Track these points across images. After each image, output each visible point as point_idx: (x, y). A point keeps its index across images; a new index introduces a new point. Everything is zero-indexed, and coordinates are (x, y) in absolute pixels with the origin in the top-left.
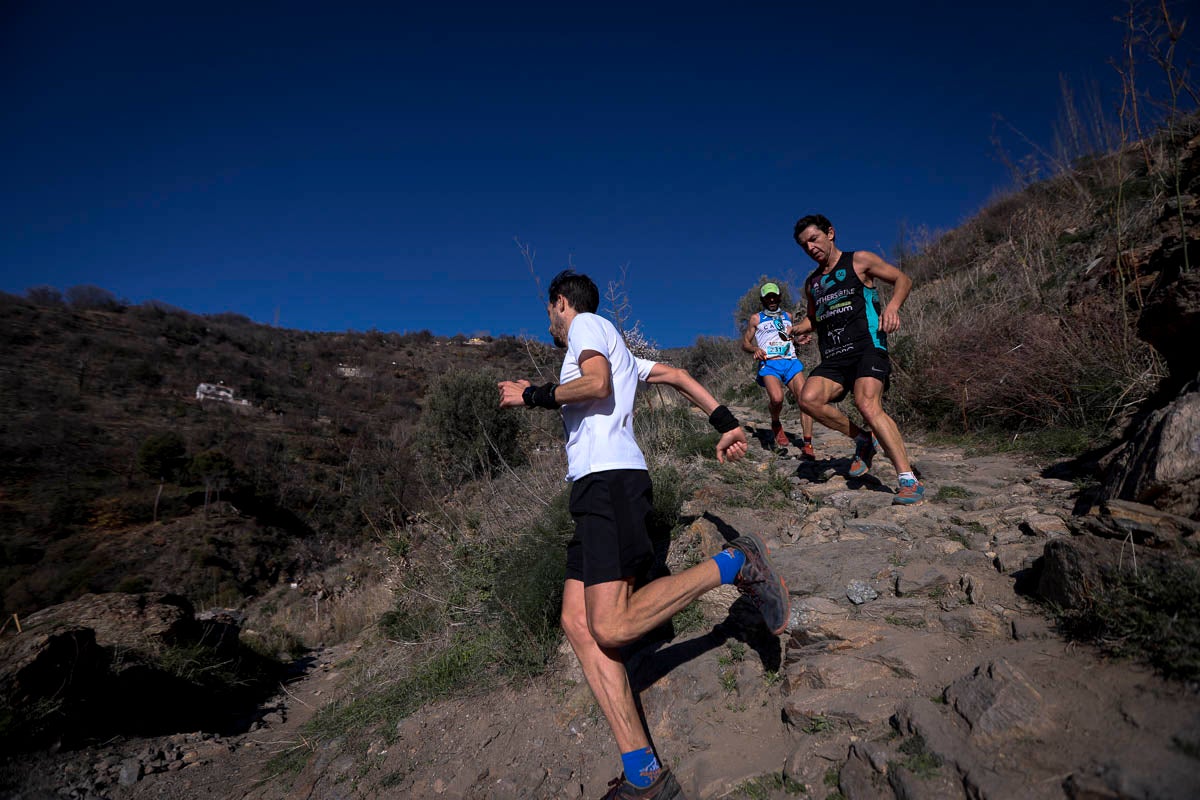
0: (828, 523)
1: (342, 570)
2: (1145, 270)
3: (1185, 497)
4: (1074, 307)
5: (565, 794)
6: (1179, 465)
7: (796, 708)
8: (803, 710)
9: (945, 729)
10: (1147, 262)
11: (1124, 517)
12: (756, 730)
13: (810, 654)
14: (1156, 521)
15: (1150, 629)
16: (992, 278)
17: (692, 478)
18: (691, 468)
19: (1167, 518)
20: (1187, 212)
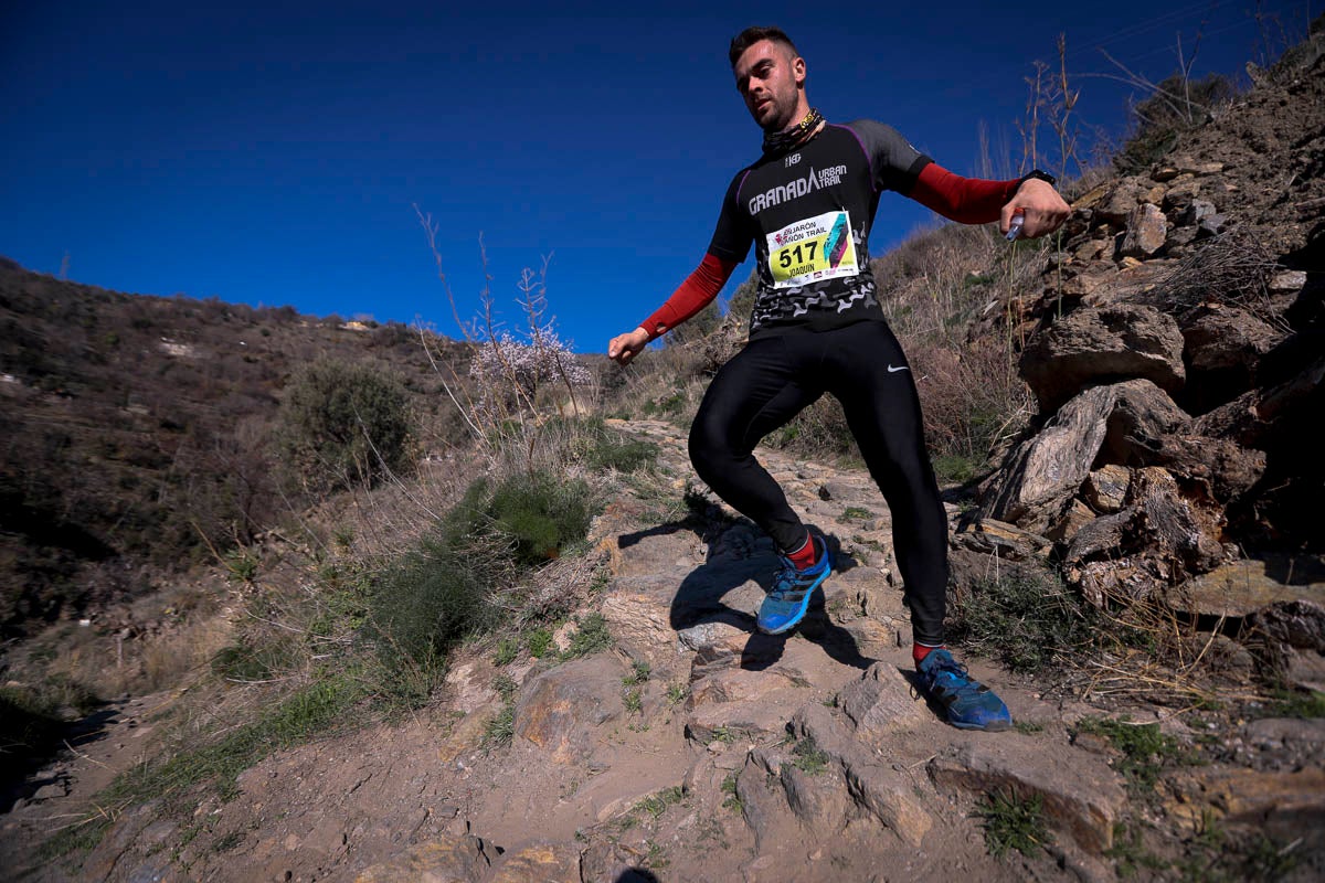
0: (740, 541)
1: (161, 602)
2: (1030, 316)
3: (1039, 517)
4: (972, 345)
5: (448, 832)
6: (1038, 489)
7: (698, 722)
8: (705, 724)
9: (834, 730)
10: (1031, 309)
11: (994, 534)
12: (657, 749)
13: (716, 669)
14: (1016, 537)
15: (1003, 631)
16: (907, 310)
17: (604, 491)
18: (603, 481)
19: (1025, 535)
20: (1065, 267)
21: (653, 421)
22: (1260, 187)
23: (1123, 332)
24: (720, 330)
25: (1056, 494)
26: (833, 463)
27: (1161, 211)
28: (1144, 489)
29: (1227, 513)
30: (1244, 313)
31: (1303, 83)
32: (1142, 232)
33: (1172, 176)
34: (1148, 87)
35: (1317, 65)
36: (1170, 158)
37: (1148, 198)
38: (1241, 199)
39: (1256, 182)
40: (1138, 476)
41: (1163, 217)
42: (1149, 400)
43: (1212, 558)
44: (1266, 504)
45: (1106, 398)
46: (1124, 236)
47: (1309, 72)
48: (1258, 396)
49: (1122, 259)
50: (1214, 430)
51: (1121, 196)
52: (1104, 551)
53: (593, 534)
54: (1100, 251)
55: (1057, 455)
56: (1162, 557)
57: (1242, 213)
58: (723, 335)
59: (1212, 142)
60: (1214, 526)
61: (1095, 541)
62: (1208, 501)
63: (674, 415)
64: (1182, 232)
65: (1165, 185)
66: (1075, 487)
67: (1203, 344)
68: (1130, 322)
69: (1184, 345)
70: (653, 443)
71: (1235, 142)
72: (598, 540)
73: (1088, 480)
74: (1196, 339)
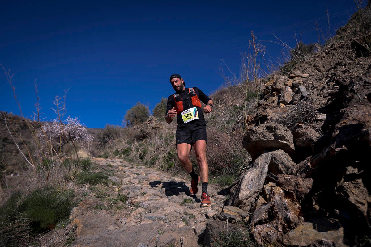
0: (139, 216)
2: (253, 122)
3: (247, 204)
6: (245, 193)
10: (253, 120)
11: (227, 213)
14: (235, 214)
16: (214, 117)
17: (81, 195)
18: (82, 190)
19: (238, 213)
20: (263, 106)
21: (117, 159)
22: (318, 83)
24: (147, 122)
25: (252, 195)
26: (185, 178)
27: (291, 89)
28: (274, 196)
29: (300, 204)
30: (309, 127)
31: (329, 52)
32: (286, 95)
33: (294, 77)
35: (332, 47)
36: (293, 71)
37: (288, 84)
38: (313, 87)
39: (317, 81)
40: (272, 190)
41: (292, 91)
42: (282, 157)
43: (295, 223)
44: (317, 198)
45: (268, 157)
46: (280, 96)
47: (330, 48)
48: (311, 159)
49: (280, 104)
50: (299, 170)
51: (279, 83)
52: (262, 220)
53: (72, 216)
54: (274, 101)
55: (252, 179)
56: (280, 223)
57: (312, 91)
58: (149, 123)
59: (305, 67)
60: (296, 209)
61: (260, 216)
62: (294, 200)
63: (126, 156)
64: (297, 96)
65: (292, 80)
66: (258, 191)
67: (299, 138)
68: (275, 130)
69: (294, 138)
70: (113, 170)
71: (312, 67)
72: (73, 219)
73: (263, 188)
74: (296, 136)
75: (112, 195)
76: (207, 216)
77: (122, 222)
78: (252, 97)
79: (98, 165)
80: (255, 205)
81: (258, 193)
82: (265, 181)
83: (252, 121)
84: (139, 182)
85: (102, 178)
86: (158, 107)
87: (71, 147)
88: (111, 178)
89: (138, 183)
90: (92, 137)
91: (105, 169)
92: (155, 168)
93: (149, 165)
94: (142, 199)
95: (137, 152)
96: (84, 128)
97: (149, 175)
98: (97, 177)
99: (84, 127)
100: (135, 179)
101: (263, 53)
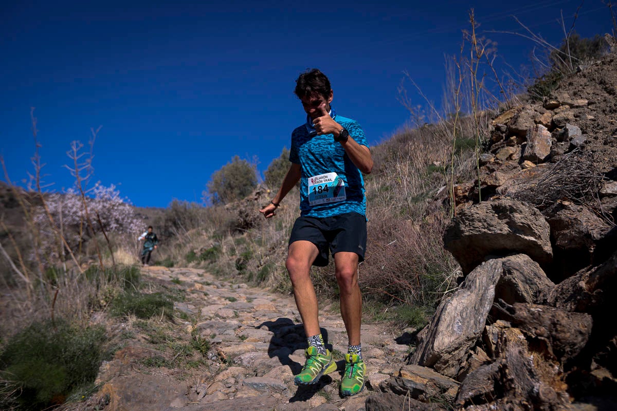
0: (232, 381)
2: (466, 199)
3: (450, 362)
6: (447, 340)
10: (467, 194)
11: (410, 379)
14: (425, 381)
17: (120, 337)
18: (121, 328)
19: (432, 380)
20: (488, 165)
21: (191, 269)
22: (608, 119)
23: (507, 220)
25: (460, 345)
26: (327, 308)
27: (548, 130)
28: (506, 345)
29: (562, 366)
30: (585, 210)
32: (536, 143)
33: (557, 106)
34: (543, 43)
36: (554, 94)
37: (542, 120)
38: (597, 126)
39: (606, 114)
40: (502, 335)
41: (549, 134)
42: (526, 270)
43: (550, 403)
45: (495, 269)
46: (525, 145)
48: (586, 273)
49: (524, 162)
50: (561, 297)
51: (523, 118)
52: (481, 395)
53: (101, 378)
54: (511, 155)
55: (461, 313)
56: (517, 402)
57: (594, 136)
58: (256, 199)
59: (581, 85)
60: (553, 376)
61: (476, 387)
62: (549, 355)
63: (209, 264)
64: (560, 146)
65: (552, 112)
66: (474, 338)
67: (561, 230)
68: (511, 213)
69: (551, 230)
70: (183, 289)
71: (595, 86)
72: (102, 385)
73: (485, 332)
74: (556, 226)
75: (180, 339)
76: (368, 384)
77: (198, 394)
78: (465, 148)
79: (154, 279)
80: (467, 367)
81: (473, 343)
82: (488, 317)
83: (465, 197)
84: (234, 315)
85: (160, 304)
86: (275, 167)
87: (101, 243)
88: (178, 306)
89: (233, 318)
90: (144, 226)
91: (166, 288)
92: (267, 289)
93: (256, 281)
94: (240, 349)
95: (232, 255)
96: (130, 205)
97: (255, 302)
98: (152, 303)
99: (127, 205)
100: (227, 309)
101: (491, 56)
